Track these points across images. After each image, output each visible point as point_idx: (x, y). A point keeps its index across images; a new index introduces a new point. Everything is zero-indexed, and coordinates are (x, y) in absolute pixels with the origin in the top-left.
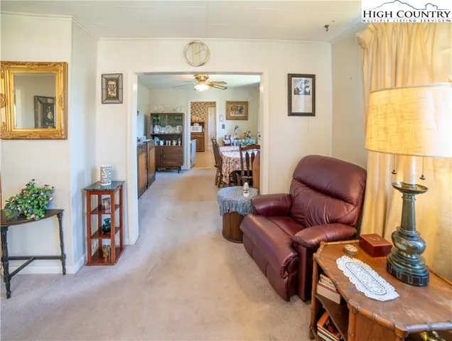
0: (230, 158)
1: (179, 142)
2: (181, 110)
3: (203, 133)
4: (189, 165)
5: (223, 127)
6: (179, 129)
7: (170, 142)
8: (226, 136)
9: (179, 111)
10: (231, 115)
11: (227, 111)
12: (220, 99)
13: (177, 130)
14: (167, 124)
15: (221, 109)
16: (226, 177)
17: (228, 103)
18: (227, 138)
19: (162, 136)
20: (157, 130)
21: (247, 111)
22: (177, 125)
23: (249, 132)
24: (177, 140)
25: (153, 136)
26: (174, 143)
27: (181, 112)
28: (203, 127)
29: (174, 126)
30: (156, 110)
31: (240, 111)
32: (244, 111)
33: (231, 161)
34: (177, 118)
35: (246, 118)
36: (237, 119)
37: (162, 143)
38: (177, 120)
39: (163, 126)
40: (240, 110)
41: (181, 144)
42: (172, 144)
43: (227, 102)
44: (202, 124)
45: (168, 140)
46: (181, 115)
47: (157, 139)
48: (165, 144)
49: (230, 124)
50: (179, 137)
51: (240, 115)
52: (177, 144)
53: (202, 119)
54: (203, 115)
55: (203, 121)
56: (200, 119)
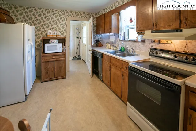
3: (63, 53)
28: (64, 44)
44: (62, 41)
53: (62, 34)
54: (63, 29)
55: (63, 36)
56: (60, 34)
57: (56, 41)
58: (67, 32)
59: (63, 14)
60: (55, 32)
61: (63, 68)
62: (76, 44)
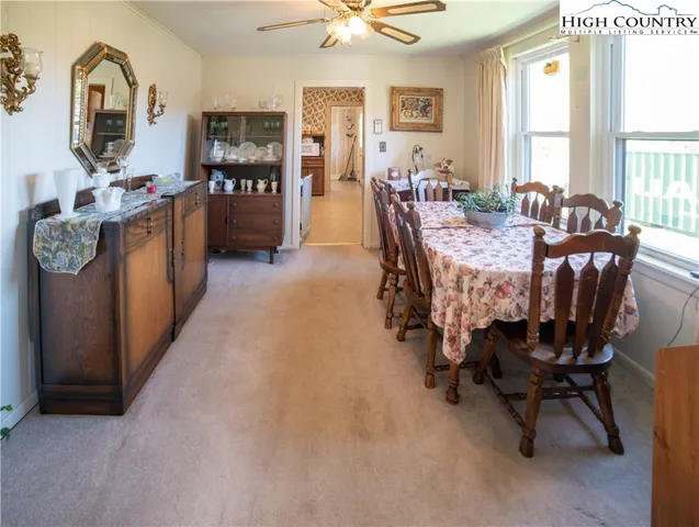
0: (475, 275)
1: (274, 185)
2: (278, 105)
3: (321, 158)
4: (297, 239)
5: (383, 147)
6: (274, 150)
7: (250, 183)
8: (390, 171)
9: (273, 108)
10: (403, 119)
11: (392, 110)
12: (376, 80)
13: (268, 155)
14: (242, 137)
15: (376, 107)
16: (453, 340)
17: (394, 91)
18: (395, 174)
19: (230, 170)
20: (218, 153)
21: (440, 111)
22: (270, 141)
23: (449, 162)
24: (267, 177)
25: (210, 169)
26: (261, 185)
27: (279, 110)
28: (322, 145)
29: (261, 143)
30: (219, 104)
31: (425, 111)
32: (433, 111)
33: (479, 284)
34: (268, 125)
35: (436, 128)
36: (417, 129)
37: (230, 186)
38: (270, 128)
39: (235, 143)
40: (425, 107)
41: (279, 190)
42: (254, 189)
43: (393, 89)
44: (319, 139)
45: (247, 179)
46: (281, 117)
47: (218, 176)
48: (237, 187)
49: (400, 143)
50: (275, 171)
51: (424, 121)
52: (268, 189)
53: (320, 130)
54: (321, 122)
55: (320, 133)
56: (316, 128)
57: (311, 140)
58: (327, 124)
59: (321, 96)
60: (309, 126)
61: (320, 179)
62: (347, 150)
